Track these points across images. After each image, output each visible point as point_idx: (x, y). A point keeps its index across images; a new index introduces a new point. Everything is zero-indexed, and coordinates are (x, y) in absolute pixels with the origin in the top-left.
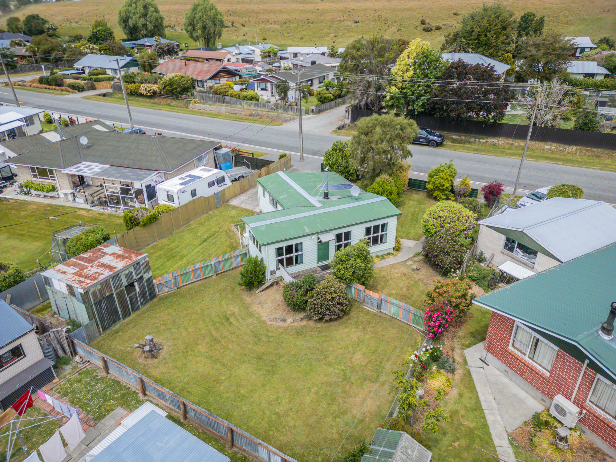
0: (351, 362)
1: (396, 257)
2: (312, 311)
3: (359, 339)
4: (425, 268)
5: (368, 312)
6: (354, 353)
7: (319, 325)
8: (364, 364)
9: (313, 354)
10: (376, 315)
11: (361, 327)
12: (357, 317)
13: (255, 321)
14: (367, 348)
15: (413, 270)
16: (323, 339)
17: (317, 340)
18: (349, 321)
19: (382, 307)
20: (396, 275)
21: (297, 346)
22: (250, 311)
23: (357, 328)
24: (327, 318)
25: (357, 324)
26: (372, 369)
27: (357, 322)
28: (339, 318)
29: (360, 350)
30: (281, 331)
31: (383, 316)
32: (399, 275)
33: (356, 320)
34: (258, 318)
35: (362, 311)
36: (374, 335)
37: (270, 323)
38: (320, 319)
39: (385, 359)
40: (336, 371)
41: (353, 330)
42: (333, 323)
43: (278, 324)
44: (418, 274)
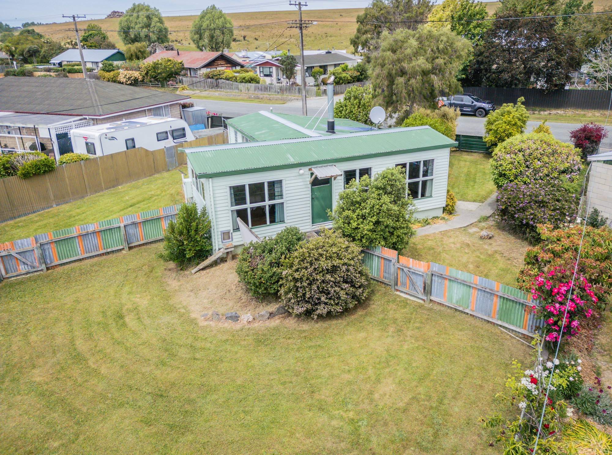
0: (372, 401)
1: (448, 222)
2: (290, 295)
3: (387, 351)
4: (502, 236)
5: (405, 303)
6: (378, 381)
7: (305, 326)
8: (401, 405)
9: (284, 384)
10: (421, 306)
11: (391, 329)
12: (383, 311)
13: (175, 321)
14: (406, 369)
15: (482, 238)
16: (311, 352)
17: (298, 354)
18: (368, 319)
19: (434, 290)
20: (452, 245)
21: (253, 367)
22: (171, 302)
23: (384, 330)
24: (322, 310)
25: (383, 325)
26: (420, 416)
27: (383, 319)
28: (346, 311)
29: (390, 373)
30: (225, 337)
31: (436, 307)
32: (458, 246)
33: (381, 316)
34: (181, 316)
35: (394, 301)
36: (420, 343)
37: (206, 323)
38: (308, 314)
39: (450, 394)
40: (334, 423)
41: (377, 334)
42: (334, 322)
43: (220, 325)
44: (491, 244)
